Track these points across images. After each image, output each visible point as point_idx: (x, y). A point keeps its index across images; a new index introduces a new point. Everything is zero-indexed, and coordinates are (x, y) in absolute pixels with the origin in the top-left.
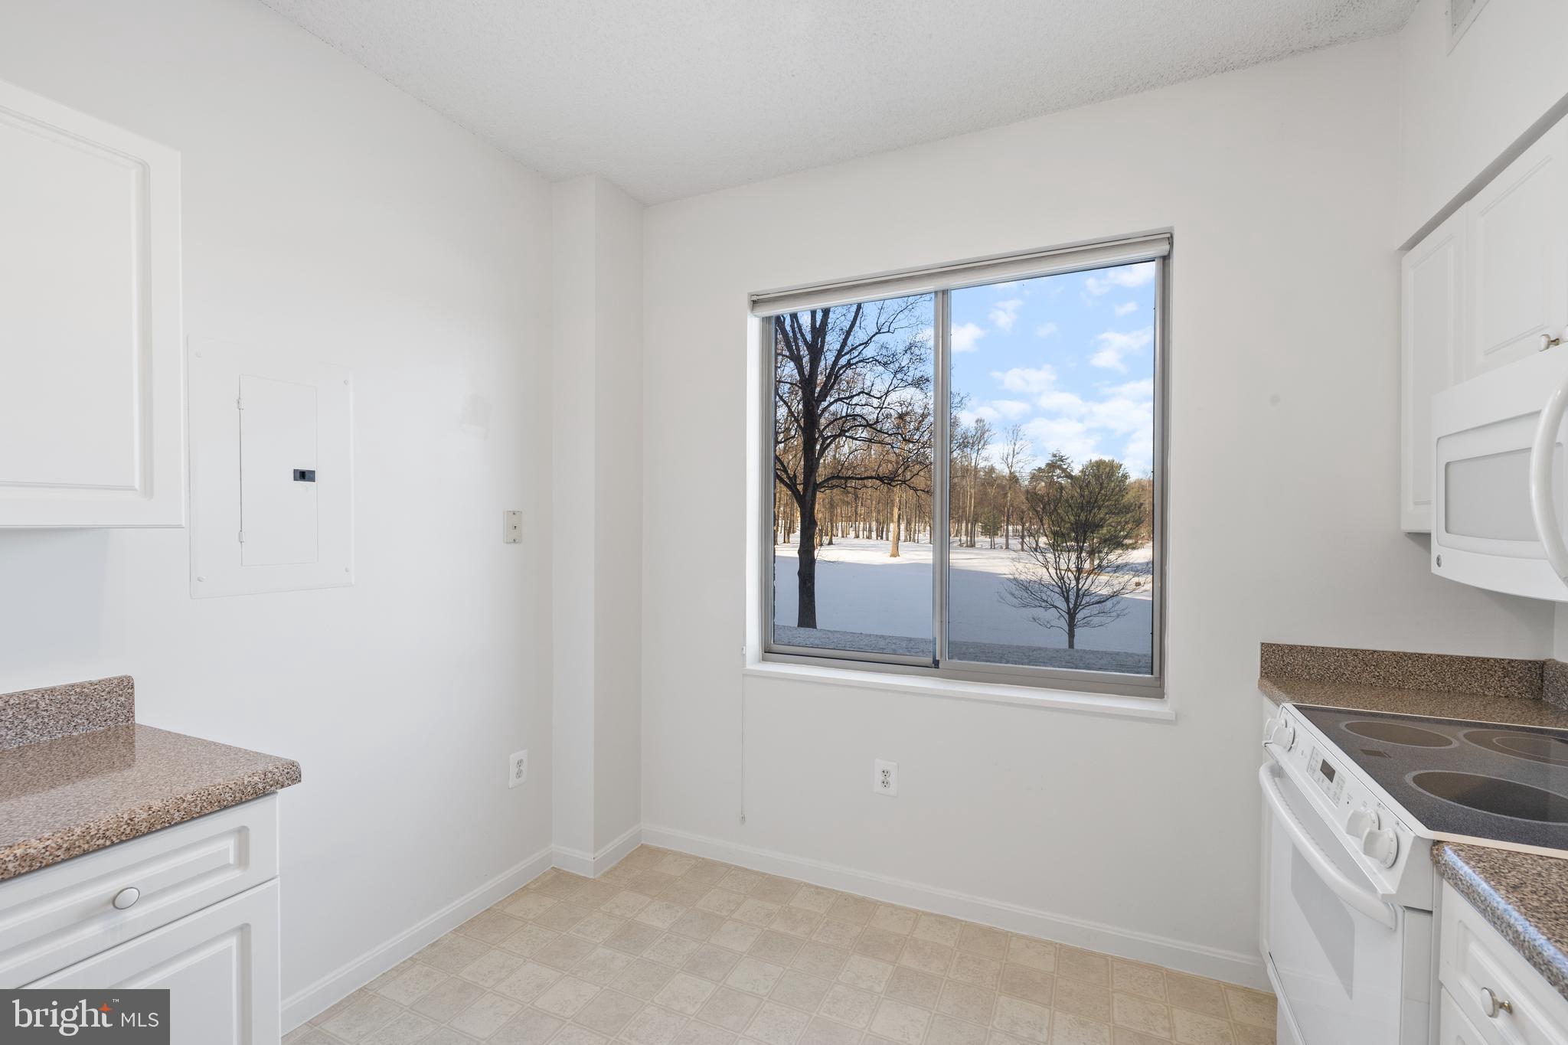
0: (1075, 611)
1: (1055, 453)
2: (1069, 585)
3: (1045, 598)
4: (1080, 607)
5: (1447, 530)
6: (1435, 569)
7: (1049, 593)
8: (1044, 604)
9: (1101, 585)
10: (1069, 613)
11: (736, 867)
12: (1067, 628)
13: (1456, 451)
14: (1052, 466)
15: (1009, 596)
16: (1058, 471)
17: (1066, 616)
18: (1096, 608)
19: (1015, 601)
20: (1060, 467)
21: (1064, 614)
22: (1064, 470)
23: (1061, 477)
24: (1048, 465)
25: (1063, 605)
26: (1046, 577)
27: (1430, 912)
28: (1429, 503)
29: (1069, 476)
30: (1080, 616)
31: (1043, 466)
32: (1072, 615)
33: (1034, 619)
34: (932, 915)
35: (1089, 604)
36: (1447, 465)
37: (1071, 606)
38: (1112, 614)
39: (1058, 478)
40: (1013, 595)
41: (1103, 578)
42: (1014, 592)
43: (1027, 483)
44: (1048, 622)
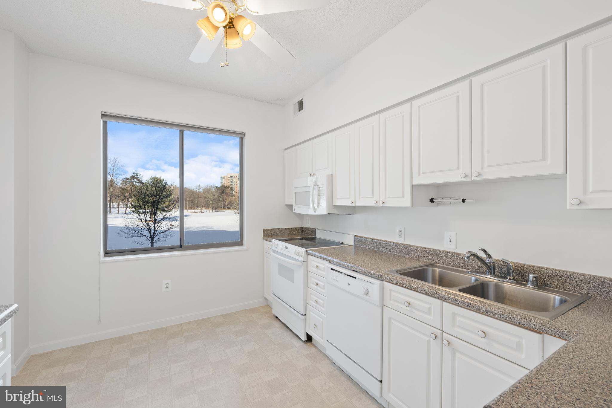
0: (153, 237)
1: (134, 172)
2: (151, 226)
3: (140, 232)
4: (155, 235)
5: (296, 204)
6: (294, 211)
7: (142, 230)
8: (139, 235)
9: (164, 226)
10: (151, 238)
11: (97, 342)
12: (150, 243)
13: (297, 190)
14: (133, 178)
15: (123, 233)
16: (136, 180)
17: (150, 239)
18: (162, 235)
19: (126, 236)
20: (136, 178)
21: (148, 238)
22: (138, 180)
23: (137, 182)
24: (131, 177)
25: (148, 234)
26: (140, 224)
27: (306, 261)
28: (292, 199)
29: (141, 182)
30: (156, 238)
31: (128, 177)
32: (152, 238)
33: (135, 242)
34: (184, 323)
35: (159, 233)
36: (296, 192)
37: (152, 235)
38: (169, 236)
39: (136, 183)
40: (125, 233)
41: (164, 223)
42: (125, 231)
43: (120, 184)
44: (142, 242)
